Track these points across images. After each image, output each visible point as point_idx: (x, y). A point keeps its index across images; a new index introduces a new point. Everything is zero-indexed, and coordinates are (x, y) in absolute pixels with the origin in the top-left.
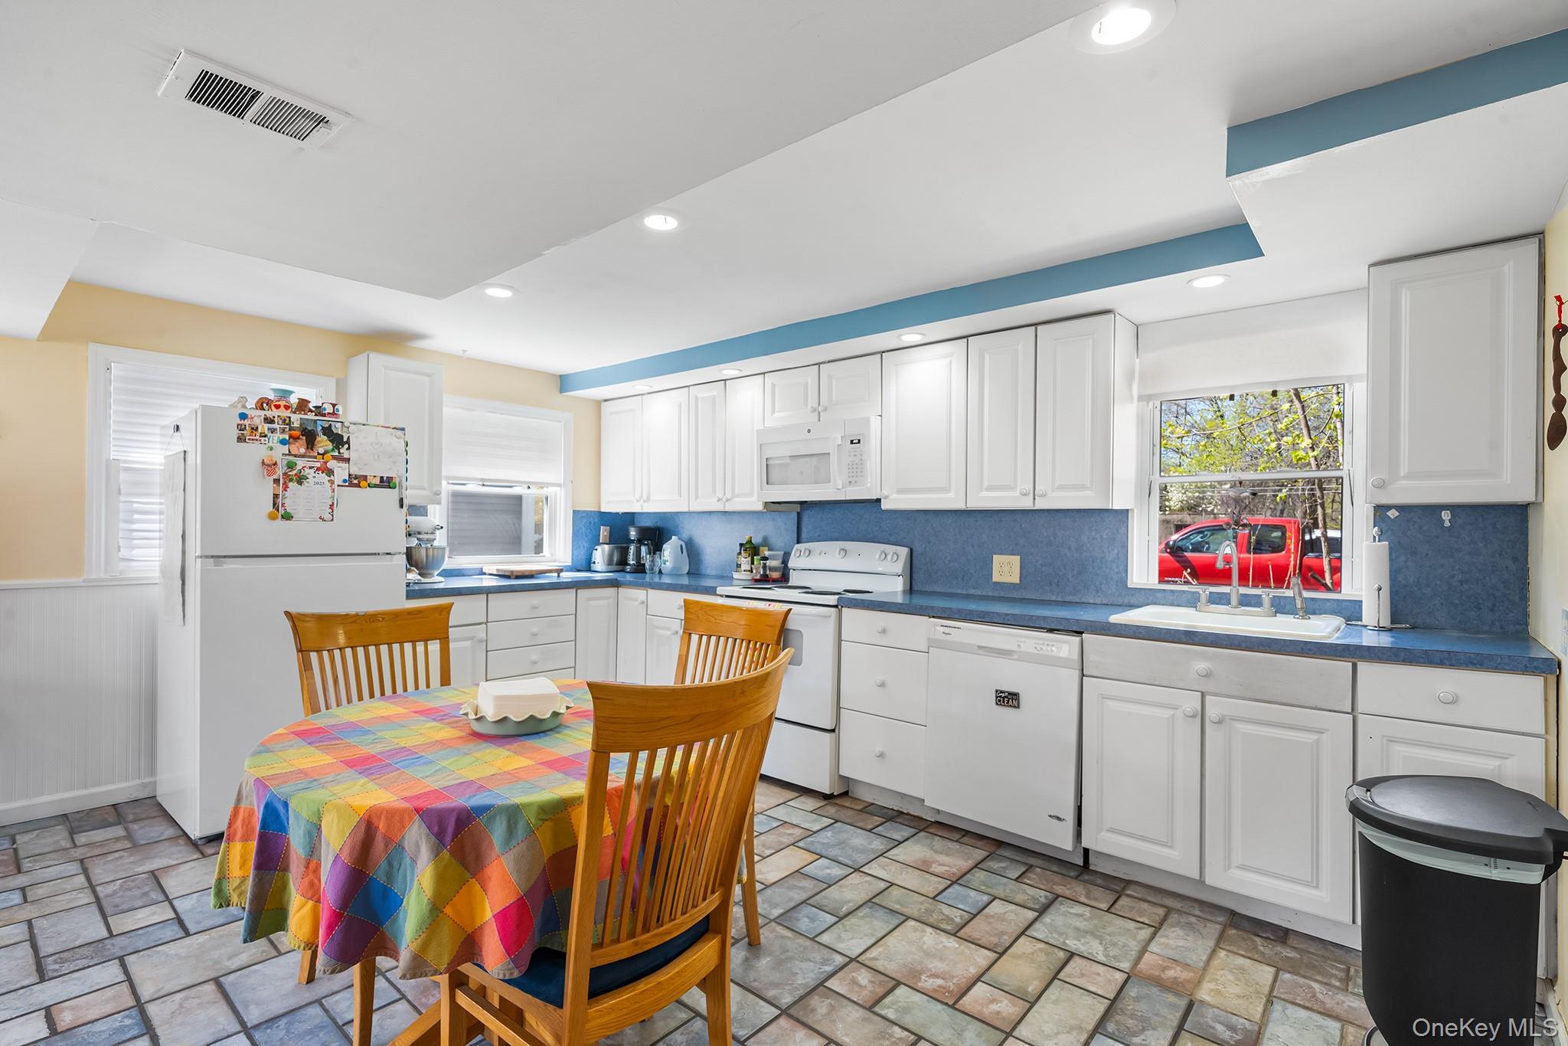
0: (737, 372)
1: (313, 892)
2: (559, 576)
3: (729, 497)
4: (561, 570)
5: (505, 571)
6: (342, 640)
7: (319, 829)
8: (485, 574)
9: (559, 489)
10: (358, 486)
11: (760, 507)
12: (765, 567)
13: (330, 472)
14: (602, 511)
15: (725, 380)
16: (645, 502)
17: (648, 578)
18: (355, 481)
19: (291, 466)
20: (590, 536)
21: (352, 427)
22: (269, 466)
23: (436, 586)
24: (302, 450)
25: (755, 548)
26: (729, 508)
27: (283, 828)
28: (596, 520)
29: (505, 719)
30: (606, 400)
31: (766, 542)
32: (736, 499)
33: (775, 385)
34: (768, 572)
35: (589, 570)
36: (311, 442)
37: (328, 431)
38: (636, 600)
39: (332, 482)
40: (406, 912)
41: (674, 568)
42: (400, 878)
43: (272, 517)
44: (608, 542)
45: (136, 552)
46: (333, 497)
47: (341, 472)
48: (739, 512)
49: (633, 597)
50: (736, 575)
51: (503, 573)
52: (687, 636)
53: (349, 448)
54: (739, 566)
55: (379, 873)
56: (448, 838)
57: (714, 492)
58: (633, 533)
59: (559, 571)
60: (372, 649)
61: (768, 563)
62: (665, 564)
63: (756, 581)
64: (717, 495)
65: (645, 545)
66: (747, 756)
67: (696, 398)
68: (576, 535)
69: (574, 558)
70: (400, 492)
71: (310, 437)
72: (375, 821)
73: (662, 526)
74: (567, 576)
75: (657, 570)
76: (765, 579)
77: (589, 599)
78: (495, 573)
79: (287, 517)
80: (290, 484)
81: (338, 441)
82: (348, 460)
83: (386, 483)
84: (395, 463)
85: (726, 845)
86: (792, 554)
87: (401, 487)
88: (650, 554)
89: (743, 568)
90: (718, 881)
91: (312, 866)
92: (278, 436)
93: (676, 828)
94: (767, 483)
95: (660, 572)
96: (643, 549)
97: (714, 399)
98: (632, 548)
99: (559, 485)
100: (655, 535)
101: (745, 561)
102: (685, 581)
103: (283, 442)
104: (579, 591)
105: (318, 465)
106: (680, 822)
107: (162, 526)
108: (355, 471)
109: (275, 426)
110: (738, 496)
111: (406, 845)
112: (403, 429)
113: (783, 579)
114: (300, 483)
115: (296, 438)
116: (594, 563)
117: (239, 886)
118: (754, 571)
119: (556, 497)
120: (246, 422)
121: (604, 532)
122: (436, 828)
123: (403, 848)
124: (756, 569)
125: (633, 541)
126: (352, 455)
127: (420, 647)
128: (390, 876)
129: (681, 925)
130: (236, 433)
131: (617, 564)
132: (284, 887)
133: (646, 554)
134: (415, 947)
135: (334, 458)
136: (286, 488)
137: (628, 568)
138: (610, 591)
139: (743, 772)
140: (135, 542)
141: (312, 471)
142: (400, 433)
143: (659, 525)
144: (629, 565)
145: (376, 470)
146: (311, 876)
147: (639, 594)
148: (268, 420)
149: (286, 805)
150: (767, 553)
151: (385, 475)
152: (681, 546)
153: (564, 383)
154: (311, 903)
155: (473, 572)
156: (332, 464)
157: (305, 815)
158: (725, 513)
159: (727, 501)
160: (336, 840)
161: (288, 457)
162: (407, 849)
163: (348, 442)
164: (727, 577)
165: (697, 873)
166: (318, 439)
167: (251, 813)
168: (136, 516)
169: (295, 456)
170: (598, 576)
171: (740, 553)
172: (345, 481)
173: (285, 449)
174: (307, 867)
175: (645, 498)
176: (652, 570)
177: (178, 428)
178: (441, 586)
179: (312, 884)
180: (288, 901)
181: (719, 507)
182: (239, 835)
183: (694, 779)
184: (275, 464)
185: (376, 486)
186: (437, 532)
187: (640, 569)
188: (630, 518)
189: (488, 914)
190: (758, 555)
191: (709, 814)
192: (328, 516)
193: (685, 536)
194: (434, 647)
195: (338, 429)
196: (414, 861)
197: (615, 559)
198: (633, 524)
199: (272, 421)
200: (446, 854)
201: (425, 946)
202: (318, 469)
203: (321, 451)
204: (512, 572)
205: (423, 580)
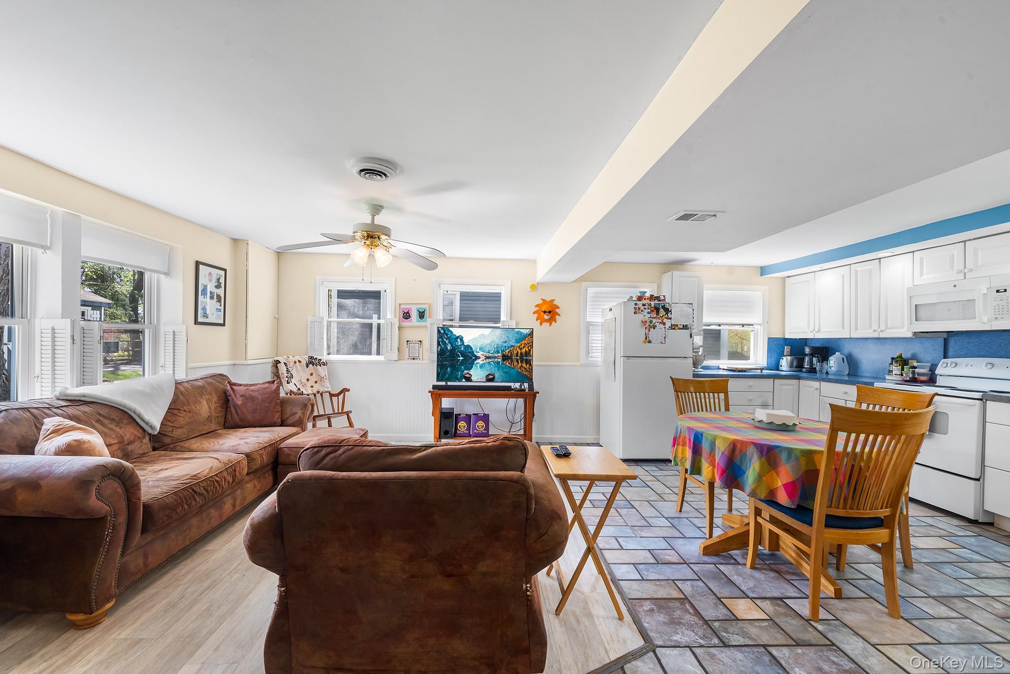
0: (891, 253)
1: (712, 463)
2: (761, 372)
3: (883, 329)
4: (763, 369)
5: (732, 368)
6: (692, 389)
7: (715, 443)
8: (720, 369)
9: (760, 326)
10: (674, 329)
11: (910, 335)
12: (913, 373)
13: (664, 324)
14: (786, 337)
15: (880, 259)
16: (816, 332)
17: (818, 375)
18: (673, 327)
19: (651, 322)
20: (778, 351)
21: (672, 305)
22: (644, 322)
23: (700, 373)
24: (655, 316)
25: (905, 360)
26: (882, 335)
27: (700, 442)
28: (782, 343)
29: (772, 422)
30: (788, 277)
31: (914, 357)
32: (888, 330)
33: (923, 258)
34: (916, 376)
35: (778, 370)
36: (658, 313)
37: (664, 307)
38: (812, 387)
39: (665, 328)
40: (748, 476)
41: (837, 371)
42: (745, 464)
43: (645, 342)
44: (789, 355)
45: (594, 354)
46: (665, 334)
47: (668, 323)
48: (890, 338)
49: (810, 386)
50: (887, 377)
51: (731, 369)
52: (859, 404)
53: (671, 314)
54: (890, 372)
55: (737, 460)
56: (765, 454)
57: (871, 326)
58: (807, 350)
59: (762, 369)
60: (702, 394)
61: (917, 370)
62: (830, 368)
63: (906, 381)
64: (873, 328)
65: (816, 357)
66: (908, 450)
67: (856, 271)
68: (770, 350)
69: (769, 363)
70: (691, 331)
71: (657, 310)
72: (736, 444)
73: (828, 346)
74: (765, 372)
75: (825, 371)
76: (914, 381)
77: (781, 385)
78: (726, 368)
79: (650, 342)
80: (651, 329)
81: (667, 311)
82: (671, 319)
83: (685, 327)
84: (688, 318)
85: (894, 490)
86: (939, 365)
87: (691, 329)
88: (819, 362)
89: (894, 373)
90: (889, 503)
91: (712, 455)
92: (647, 311)
93: (866, 476)
94: (916, 321)
95: (827, 373)
96: (815, 359)
97: (870, 271)
98: (807, 359)
99: (760, 324)
100: (823, 351)
101: (896, 369)
102: (847, 378)
103: (648, 313)
104: (775, 380)
105: (660, 321)
106: (868, 474)
107: (603, 345)
108: (673, 323)
109: (646, 307)
110: (890, 329)
111: (748, 453)
112: (692, 304)
113: (931, 380)
114: (654, 329)
115: (653, 311)
116: (781, 366)
117: (681, 460)
118: (904, 375)
119: (758, 331)
120: (637, 306)
121: (787, 349)
122: (760, 450)
123: (746, 454)
124: (906, 374)
125: (807, 355)
126: (673, 316)
127: (716, 395)
128: (741, 462)
129: (869, 513)
130: (634, 310)
131: (795, 368)
132: (700, 461)
133: (817, 362)
134: (753, 487)
135: (666, 318)
136: (649, 331)
137: (804, 370)
138: (795, 382)
139: (905, 457)
140: (593, 351)
141: (658, 323)
142: (691, 305)
143: (825, 345)
144: (805, 368)
145: (681, 322)
146: (712, 458)
147: (816, 384)
148: (644, 305)
149: (702, 435)
150: (915, 364)
151: (685, 324)
152: (843, 358)
153: (763, 271)
154: (711, 467)
155: (714, 368)
156: (665, 320)
157: (710, 438)
158: (878, 339)
159: (881, 331)
160: (721, 448)
161: (650, 319)
162: (748, 455)
163: (671, 311)
164: (880, 378)
165: (877, 498)
166: (660, 311)
167: (685, 437)
168: (594, 342)
169: (653, 318)
170: (783, 373)
171: (892, 364)
172: (670, 327)
173: (649, 316)
174: (710, 455)
175: (816, 330)
176: (821, 371)
177: (611, 310)
178: (702, 373)
179: (712, 461)
180: (702, 465)
181: (876, 335)
182: (681, 443)
183: (876, 458)
184: (646, 321)
185: (681, 329)
186: (701, 348)
187: (812, 370)
188: (805, 342)
189: (780, 484)
190: (908, 365)
191: (883, 476)
192: (663, 342)
193: (846, 351)
194: (722, 395)
195: (667, 306)
196: (750, 460)
197: (795, 364)
198: (806, 345)
199: (645, 305)
200: (763, 459)
201: (756, 487)
202: (660, 323)
203: (661, 315)
204: (736, 368)
205: (696, 370)
